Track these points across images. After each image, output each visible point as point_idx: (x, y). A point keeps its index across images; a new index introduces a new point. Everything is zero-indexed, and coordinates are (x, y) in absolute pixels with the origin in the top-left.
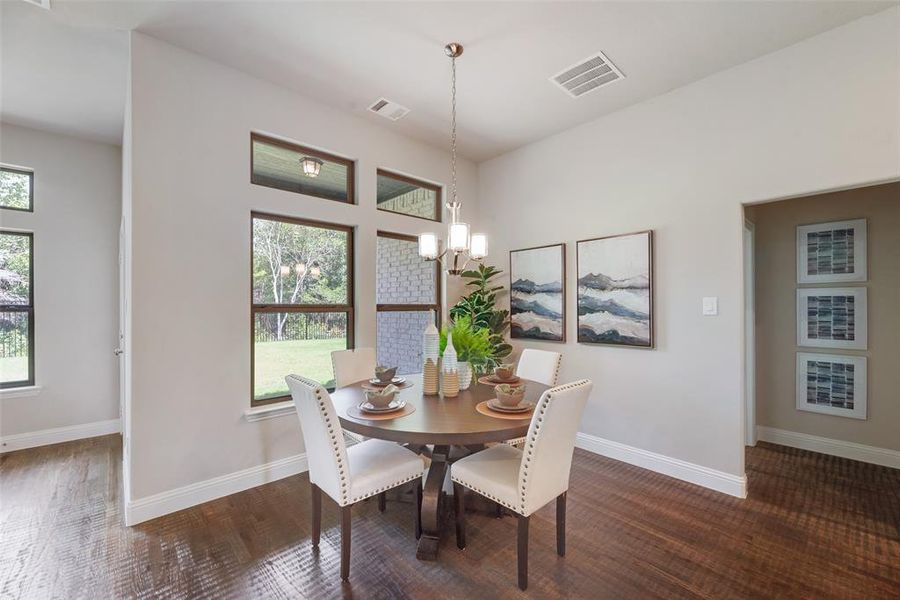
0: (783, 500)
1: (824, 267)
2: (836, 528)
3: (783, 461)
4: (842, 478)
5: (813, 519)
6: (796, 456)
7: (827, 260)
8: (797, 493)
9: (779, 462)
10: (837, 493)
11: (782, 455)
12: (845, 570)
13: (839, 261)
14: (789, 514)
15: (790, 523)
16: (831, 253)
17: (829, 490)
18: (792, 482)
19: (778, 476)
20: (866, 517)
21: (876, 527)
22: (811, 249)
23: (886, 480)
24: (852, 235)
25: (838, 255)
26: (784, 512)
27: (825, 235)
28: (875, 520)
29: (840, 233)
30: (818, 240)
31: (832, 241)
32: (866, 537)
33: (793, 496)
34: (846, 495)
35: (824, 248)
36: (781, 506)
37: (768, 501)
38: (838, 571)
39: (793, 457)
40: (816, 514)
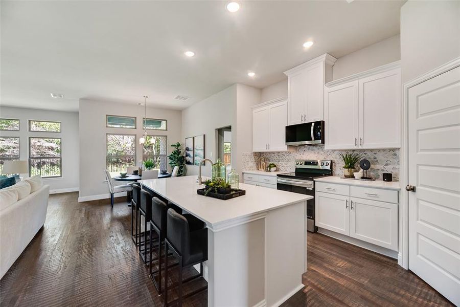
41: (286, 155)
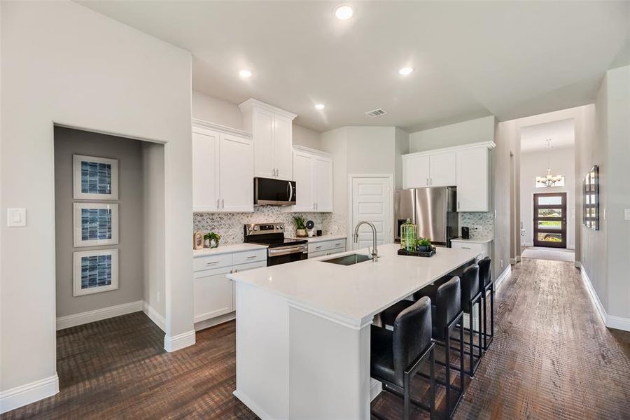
0: (88, 373)
1: (93, 188)
2: (129, 369)
3: (70, 343)
4: (113, 333)
5: (115, 373)
6: (77, 332)
7: (95, 183)
8: (94, 360)
9: (67, 344)
10: (115, 345)
11: (66, 337)
12: (149, 393)
13: (102, 185)
14: (98, 381)
15: (103, 386)
16: (97, 178)
17: (111, 346)
18: (85, 355)
19: (74, 356)
20: (138, 350)
21: (146, 354)
22: (84, 174)
23: (133, 322)
24: (110, 168)
25: (102, 181)
26: (94, 381)
27: (93, 165)
28: (142, 349)
29: (103, 166)
30: (88, 168)
31: (98, 169)
32: (145, 363)
33: (92, 364)
34: (121, 343)
35: (93, 174)
36: (89, 378)
37: (77, 382)
38: (147, 396)
39: (75, 335)
40: (114, 367)
41: (225, 218)
